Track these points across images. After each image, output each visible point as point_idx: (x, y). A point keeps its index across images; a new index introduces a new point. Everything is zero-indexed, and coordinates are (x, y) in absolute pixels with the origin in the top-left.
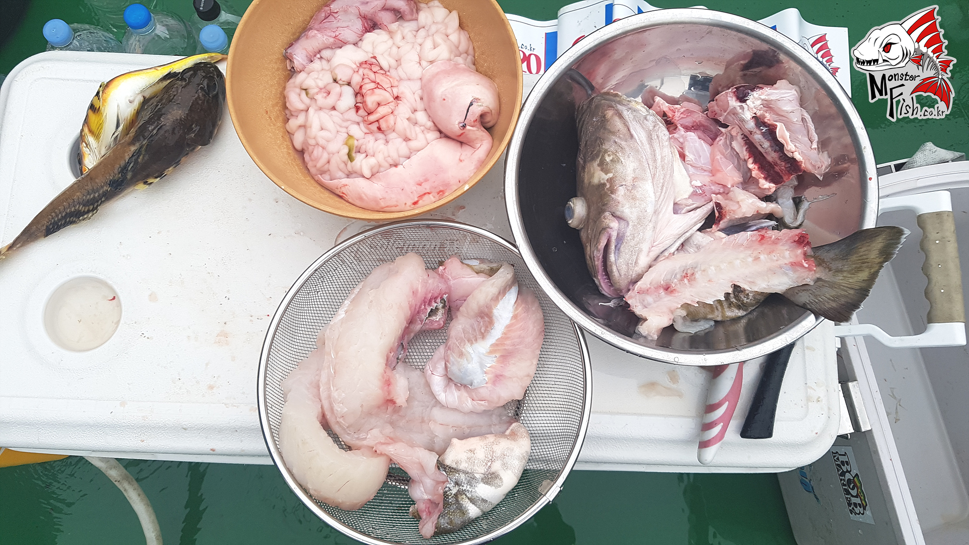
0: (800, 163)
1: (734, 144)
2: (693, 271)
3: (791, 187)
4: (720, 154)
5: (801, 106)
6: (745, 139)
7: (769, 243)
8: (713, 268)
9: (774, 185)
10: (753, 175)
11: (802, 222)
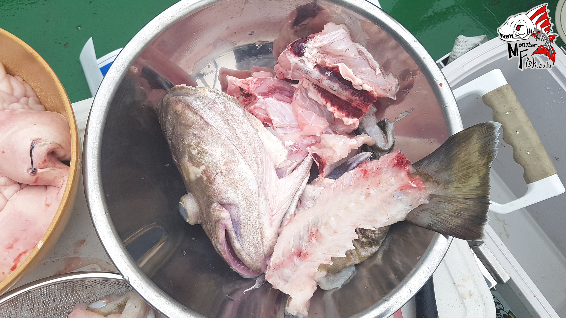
0: (372, 92)
1: (310, 95)
2: (316, 228)
3: (372, 114)
4: (301, 109)
5: (353, 41)
6: (317, 87)
7: (373, 174)
8: (333, 219)
9: (357, 119)
10: (336, 117)
11: (394, 142)
